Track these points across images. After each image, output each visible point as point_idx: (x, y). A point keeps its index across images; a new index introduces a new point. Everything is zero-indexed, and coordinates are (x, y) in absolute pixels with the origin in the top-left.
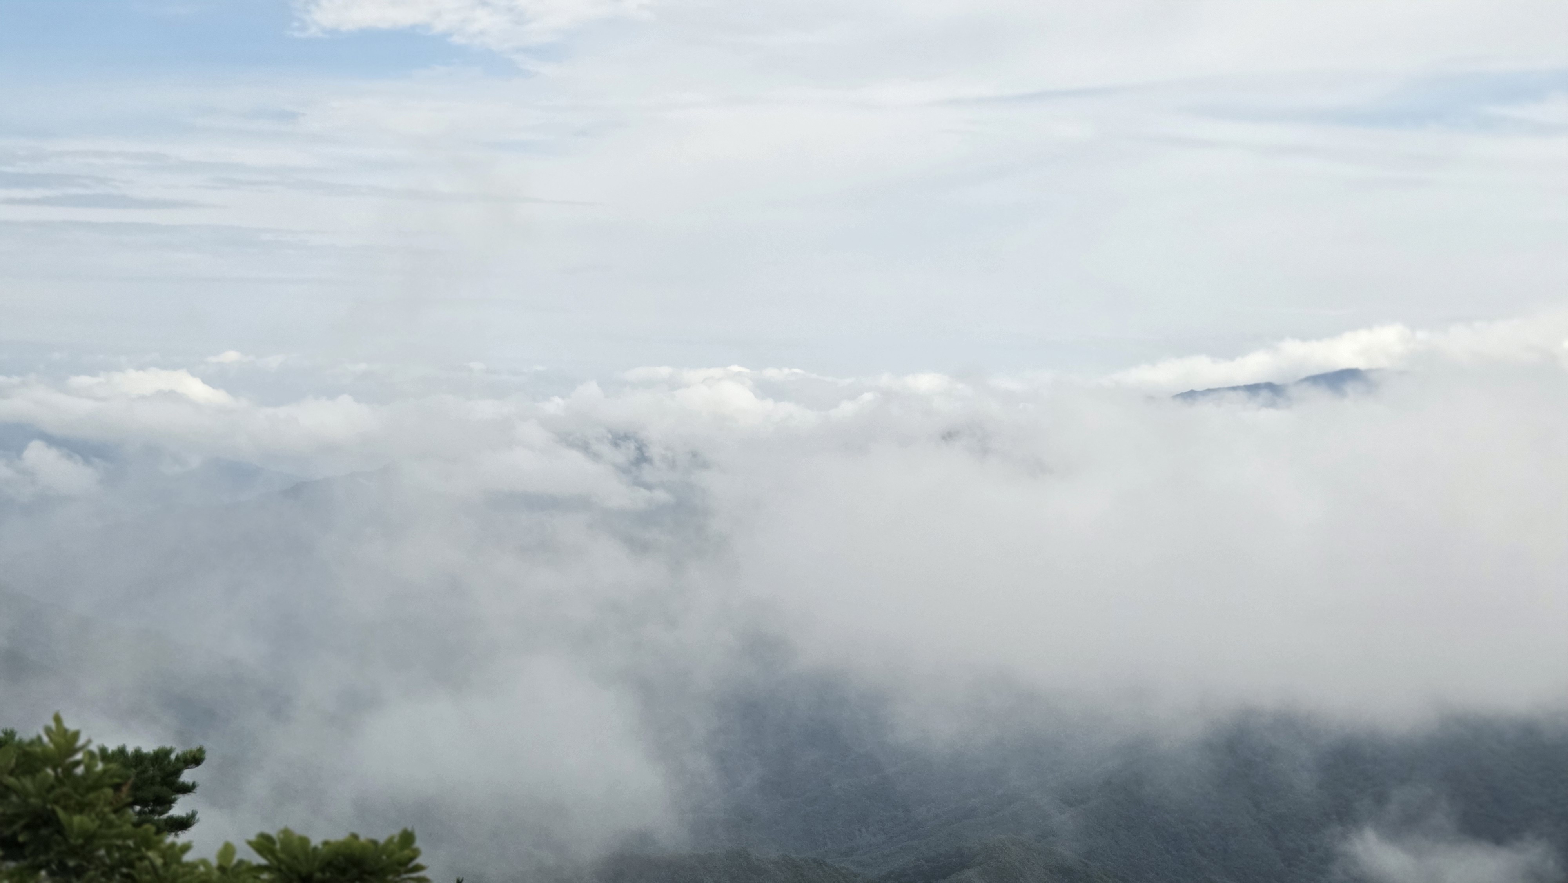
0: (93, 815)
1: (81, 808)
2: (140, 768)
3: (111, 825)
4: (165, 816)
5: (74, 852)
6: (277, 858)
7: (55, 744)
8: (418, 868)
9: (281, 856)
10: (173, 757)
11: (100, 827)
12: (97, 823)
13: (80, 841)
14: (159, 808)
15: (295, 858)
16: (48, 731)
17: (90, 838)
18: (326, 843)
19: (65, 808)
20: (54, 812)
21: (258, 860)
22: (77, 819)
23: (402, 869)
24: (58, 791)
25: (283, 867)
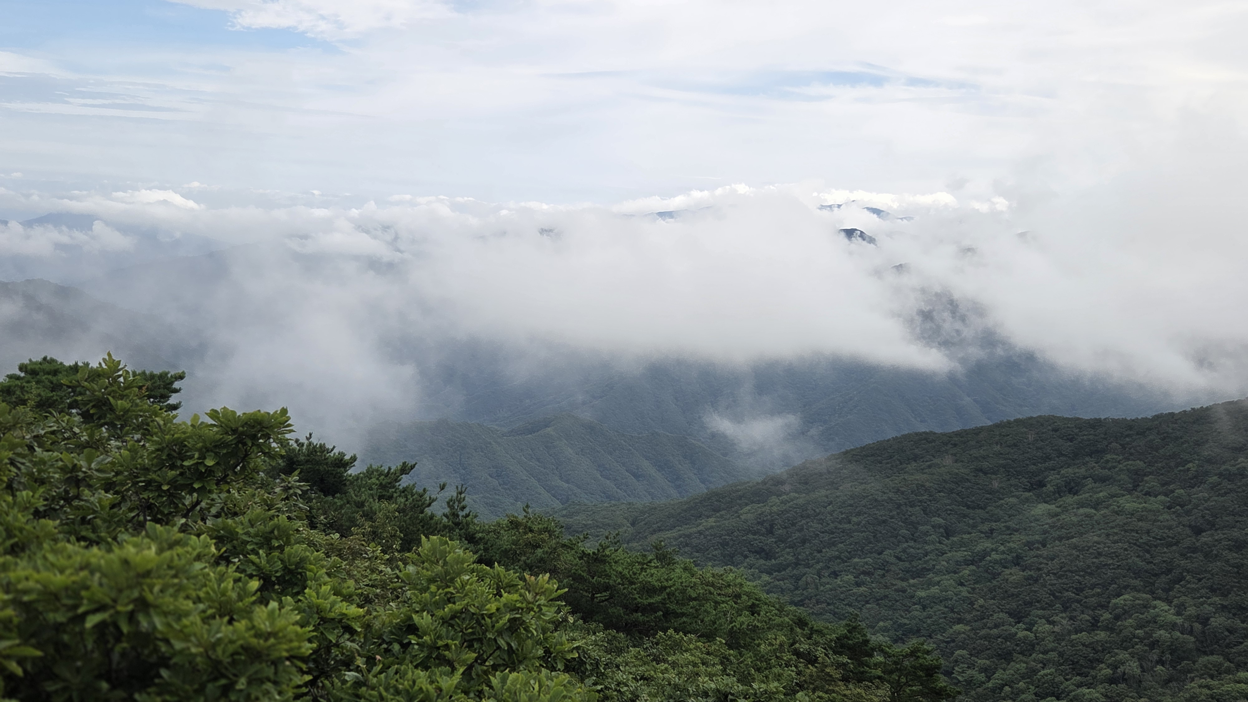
0: (128, 401)
1: (122, 397)
2: (153, 381)
3: (137, 405)
4: (166, 404)
5: (119, 418)
6: (220, 421)
7: (108, 367)
8: (289, 425)
9: (222, 420)
10: (169, 375)
11: (132, 406)
12: (130, 404)
13: (122, 413)
14: (162, 400)
15: (229, 421)
16: (104, 360)
17: (126, 411)
18: (244, 414)
19: (113, 397)
20: (108, 399)
21: (211, 422)
22: (119, 402)
23: (282, 426)
24: (109, 389)
25: (223, 425)
